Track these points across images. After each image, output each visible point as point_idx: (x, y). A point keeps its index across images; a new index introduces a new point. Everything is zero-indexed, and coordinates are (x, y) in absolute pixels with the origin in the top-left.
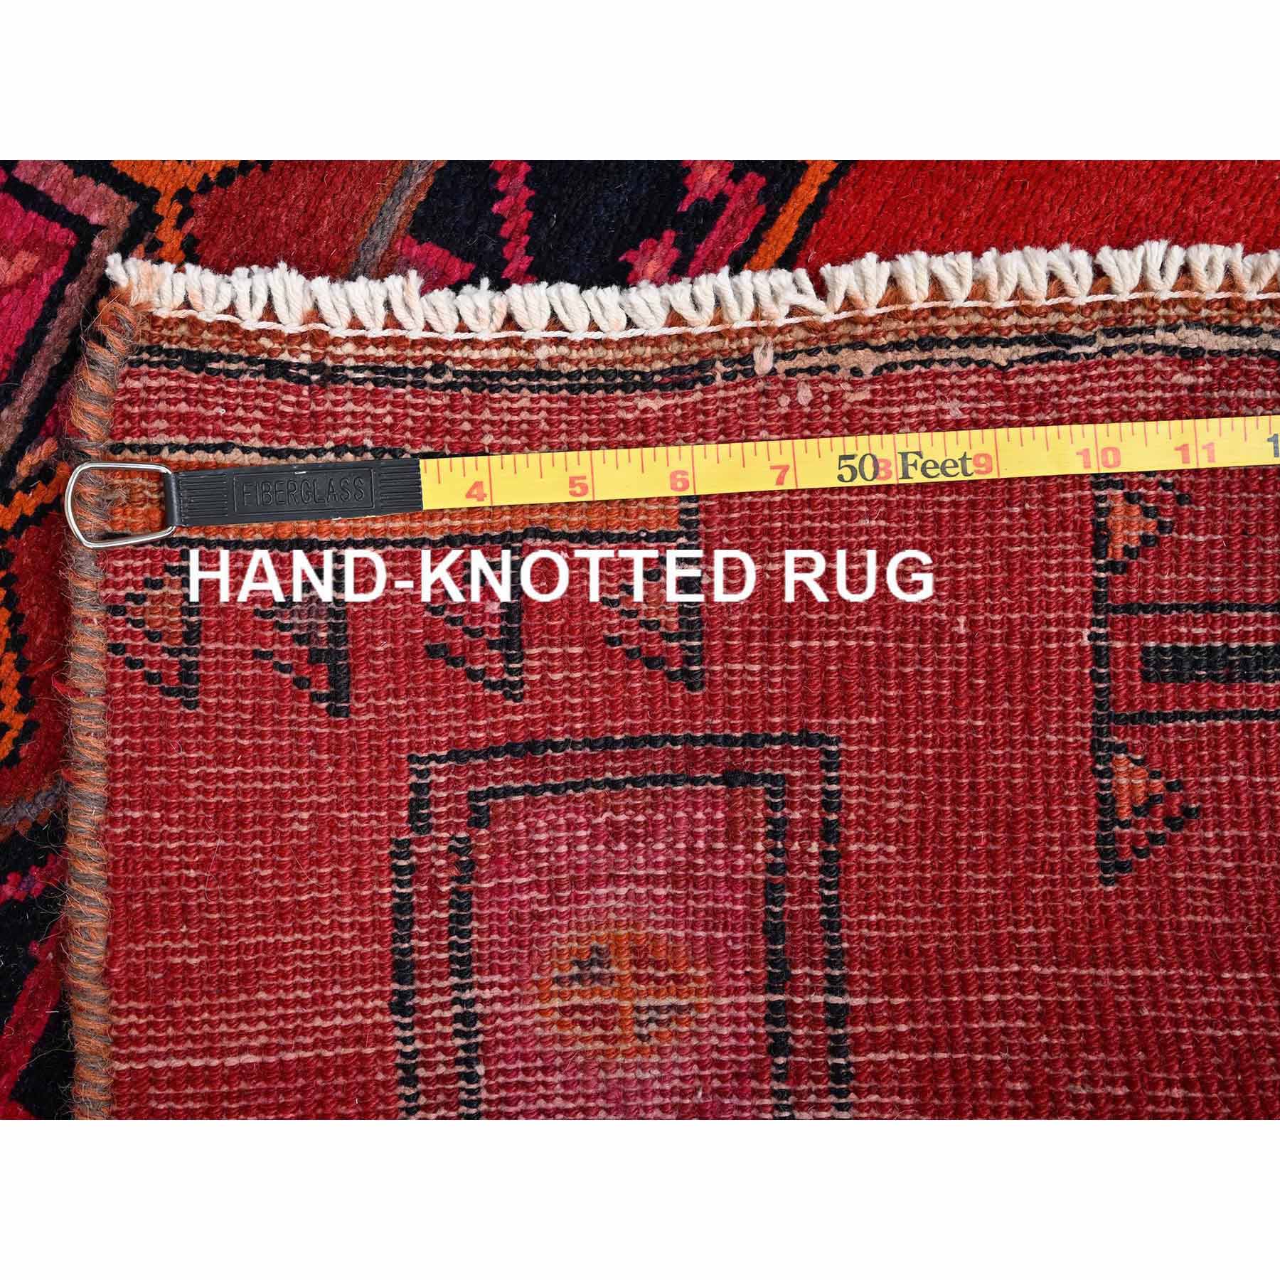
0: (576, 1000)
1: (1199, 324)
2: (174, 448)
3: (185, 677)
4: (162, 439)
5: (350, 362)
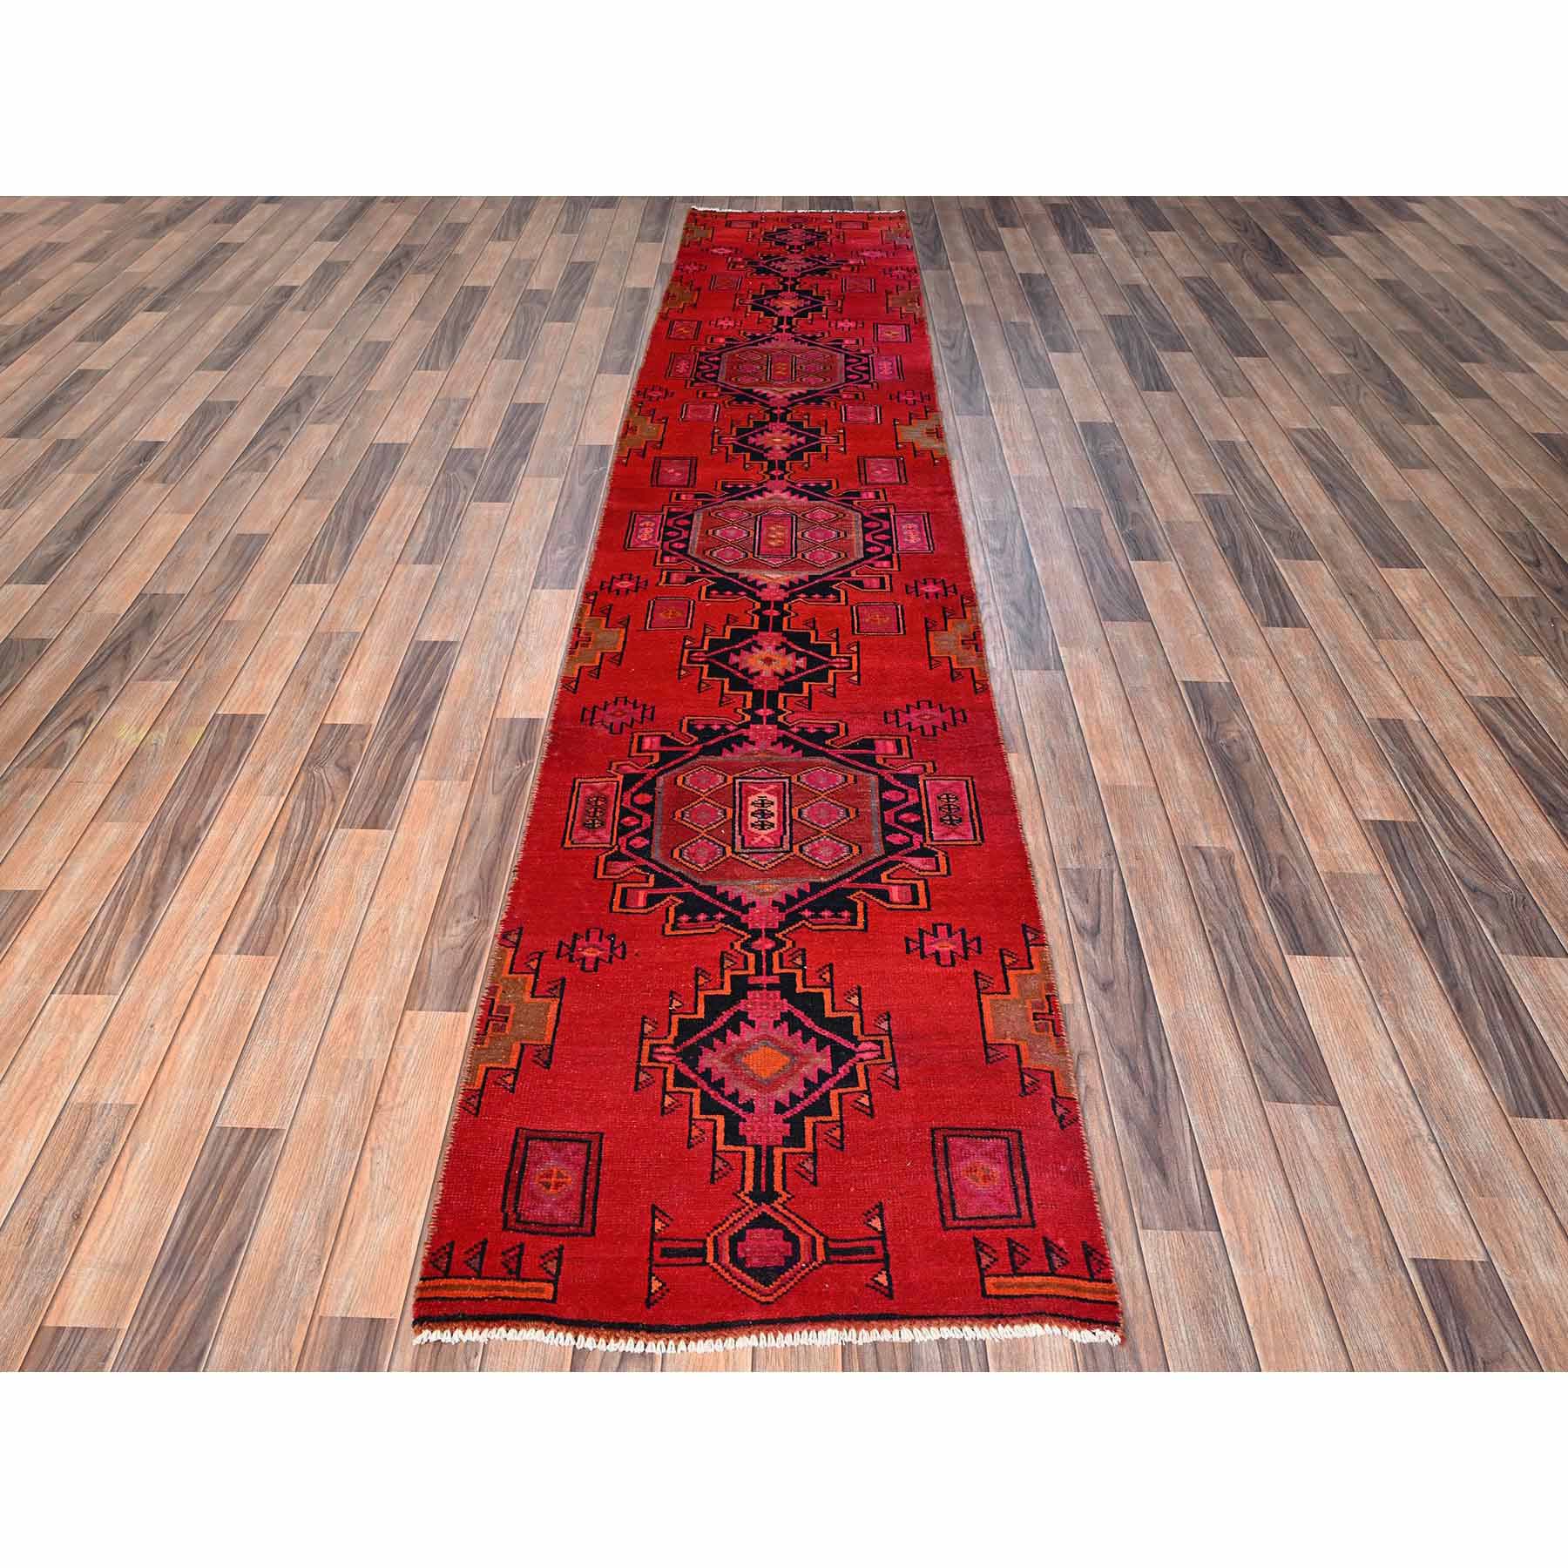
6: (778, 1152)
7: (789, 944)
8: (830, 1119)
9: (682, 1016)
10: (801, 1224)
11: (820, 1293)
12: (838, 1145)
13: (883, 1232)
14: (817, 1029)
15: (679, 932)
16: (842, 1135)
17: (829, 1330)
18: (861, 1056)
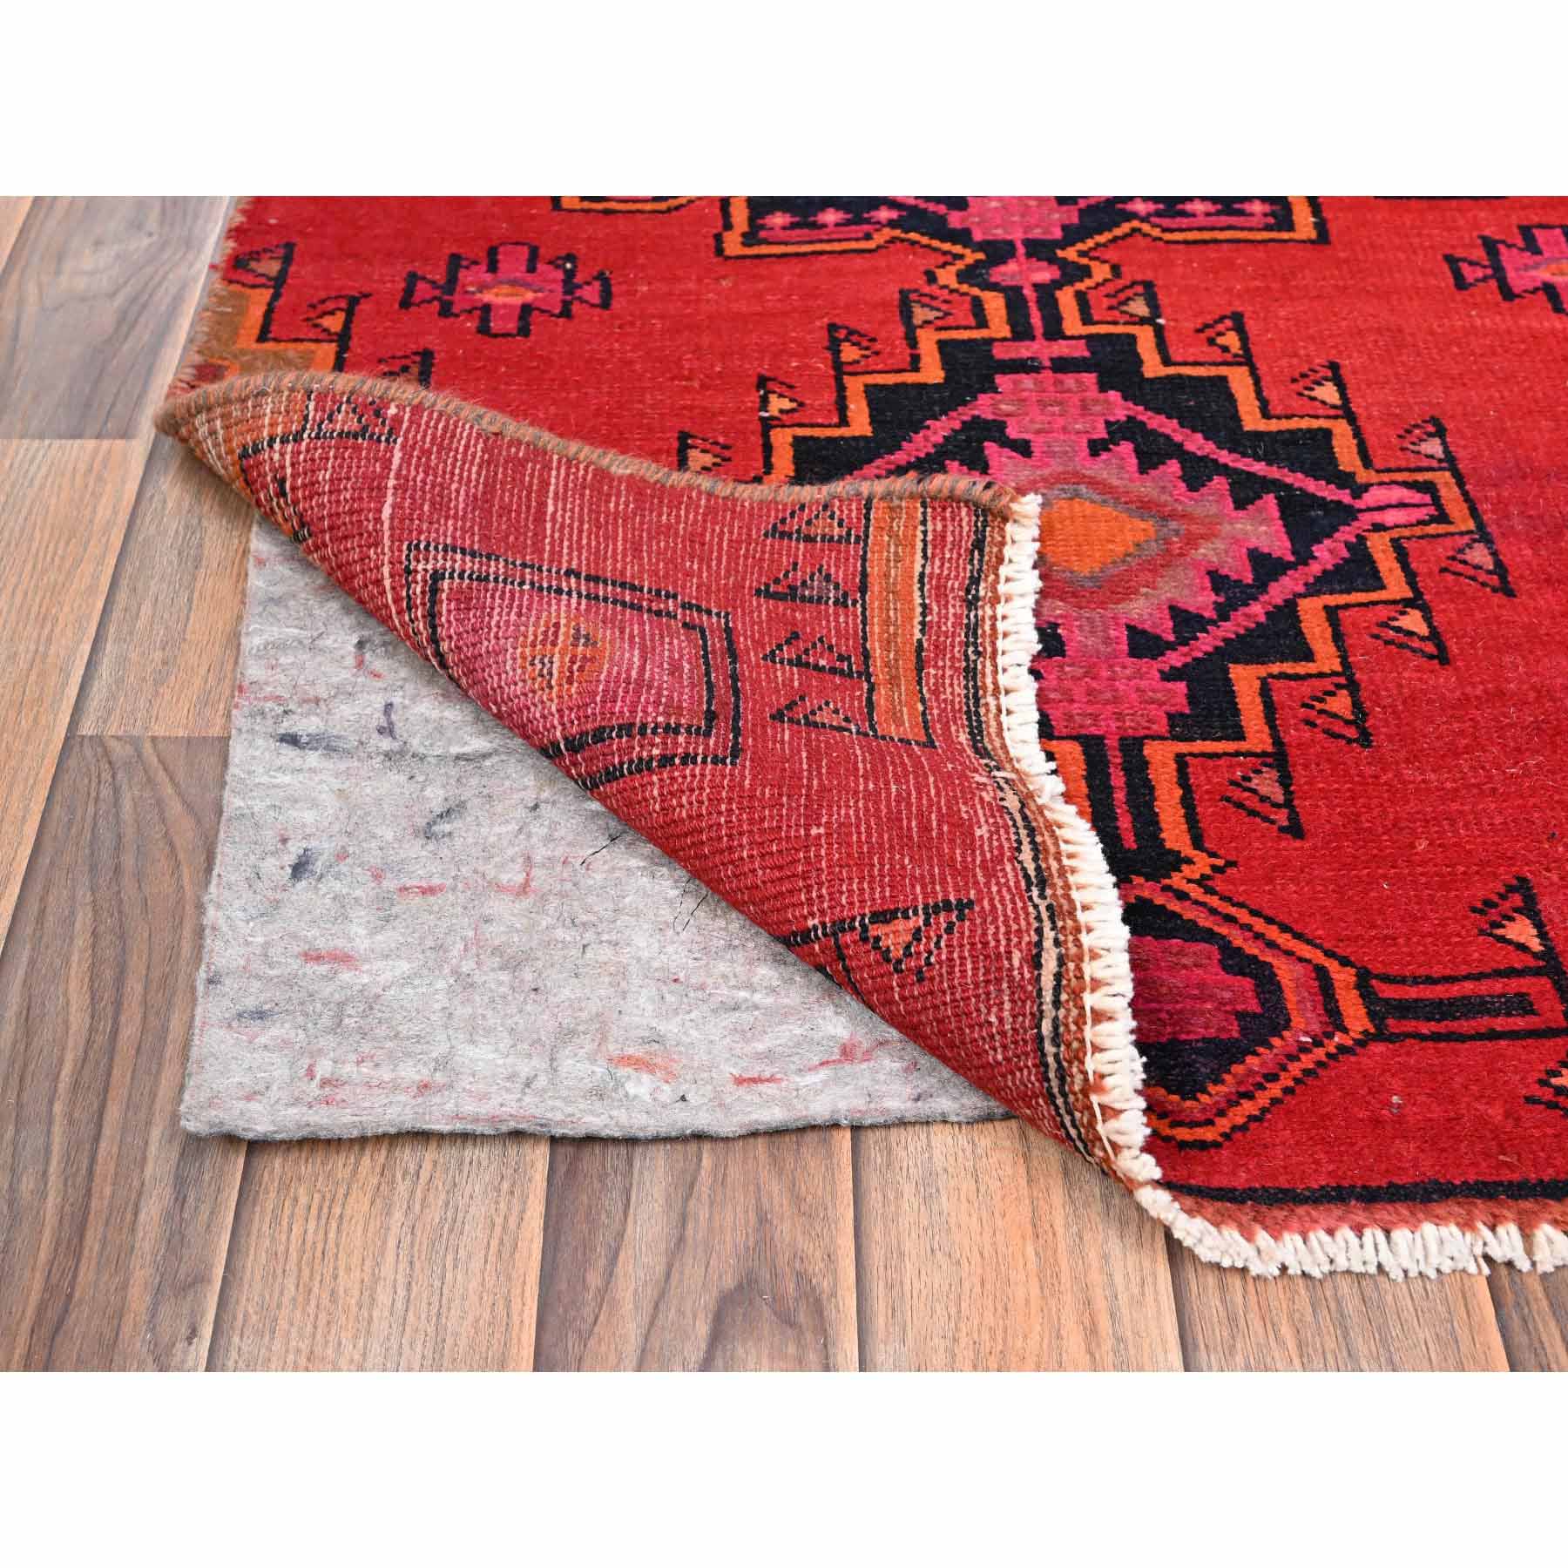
0: (563, 630)
1: (1061, 961)
2: (925, 533)
3: (783, 534)
4: (930, 527)
5: (980, 613)
6: (1161, 757)
7: (1101, 272)
8: (1311, 668)
9: (800, 432)
10: (1273, 933)
11: (1377, 1122)
12: (1351, 733)
13: (1549, 954)
14: (1224, 457)
15: (764, 250)
16: (1357, 705)
17: (1428, 1229)
18: (1378, 517)
